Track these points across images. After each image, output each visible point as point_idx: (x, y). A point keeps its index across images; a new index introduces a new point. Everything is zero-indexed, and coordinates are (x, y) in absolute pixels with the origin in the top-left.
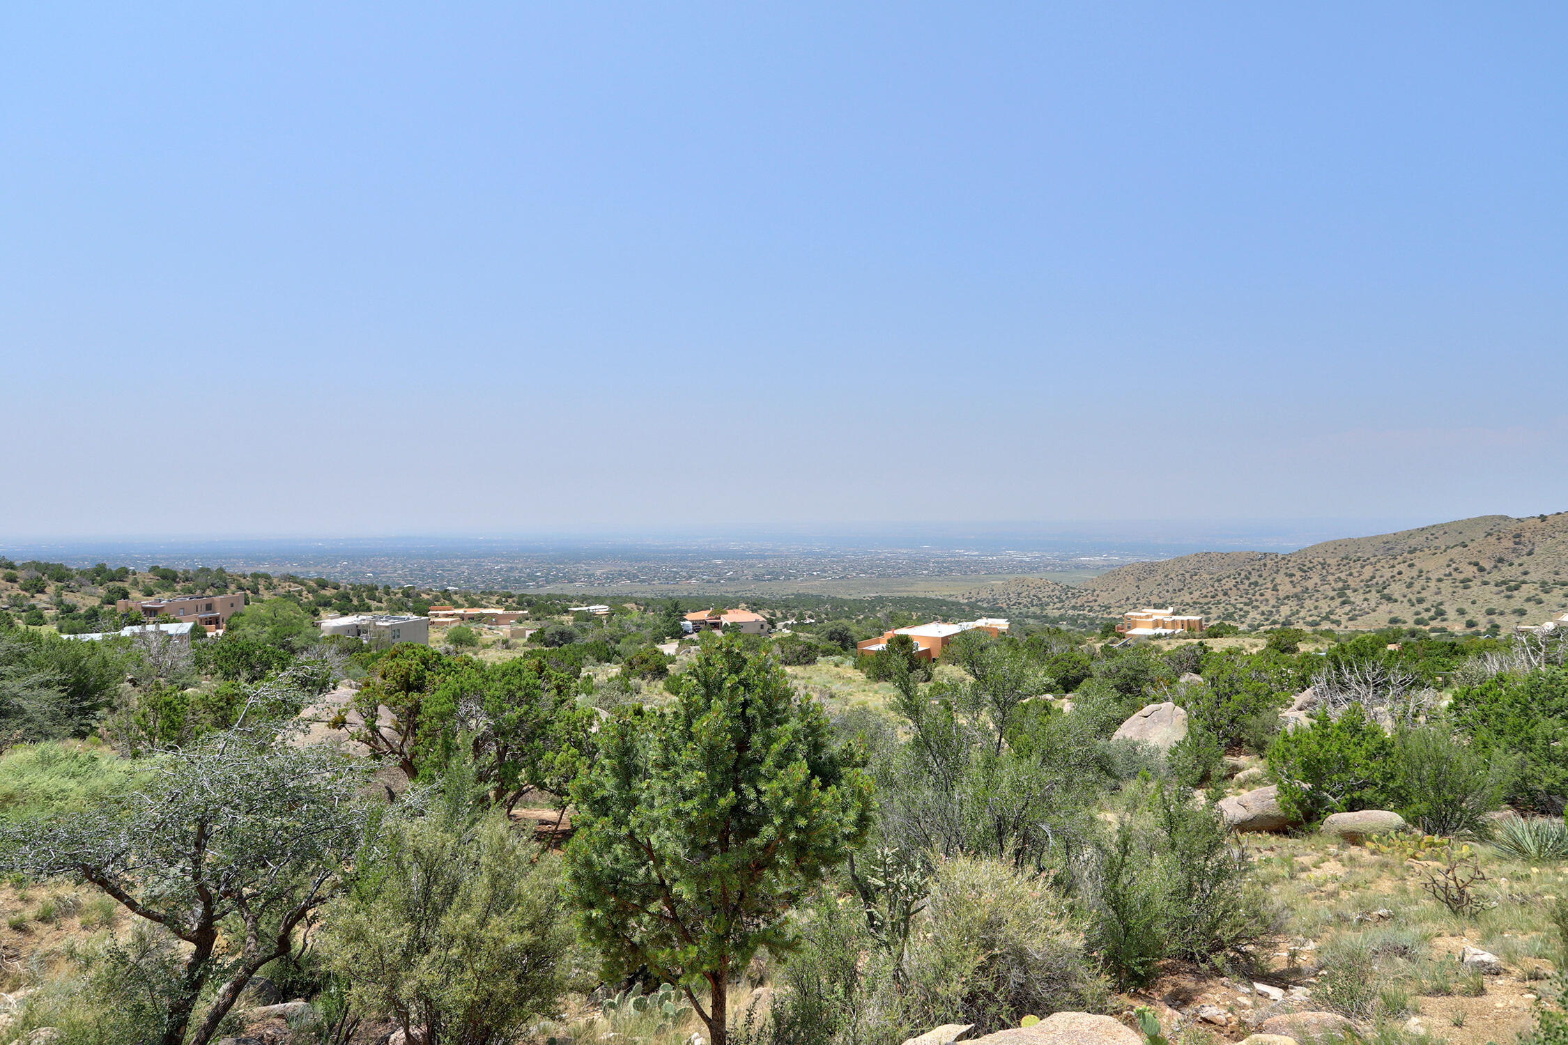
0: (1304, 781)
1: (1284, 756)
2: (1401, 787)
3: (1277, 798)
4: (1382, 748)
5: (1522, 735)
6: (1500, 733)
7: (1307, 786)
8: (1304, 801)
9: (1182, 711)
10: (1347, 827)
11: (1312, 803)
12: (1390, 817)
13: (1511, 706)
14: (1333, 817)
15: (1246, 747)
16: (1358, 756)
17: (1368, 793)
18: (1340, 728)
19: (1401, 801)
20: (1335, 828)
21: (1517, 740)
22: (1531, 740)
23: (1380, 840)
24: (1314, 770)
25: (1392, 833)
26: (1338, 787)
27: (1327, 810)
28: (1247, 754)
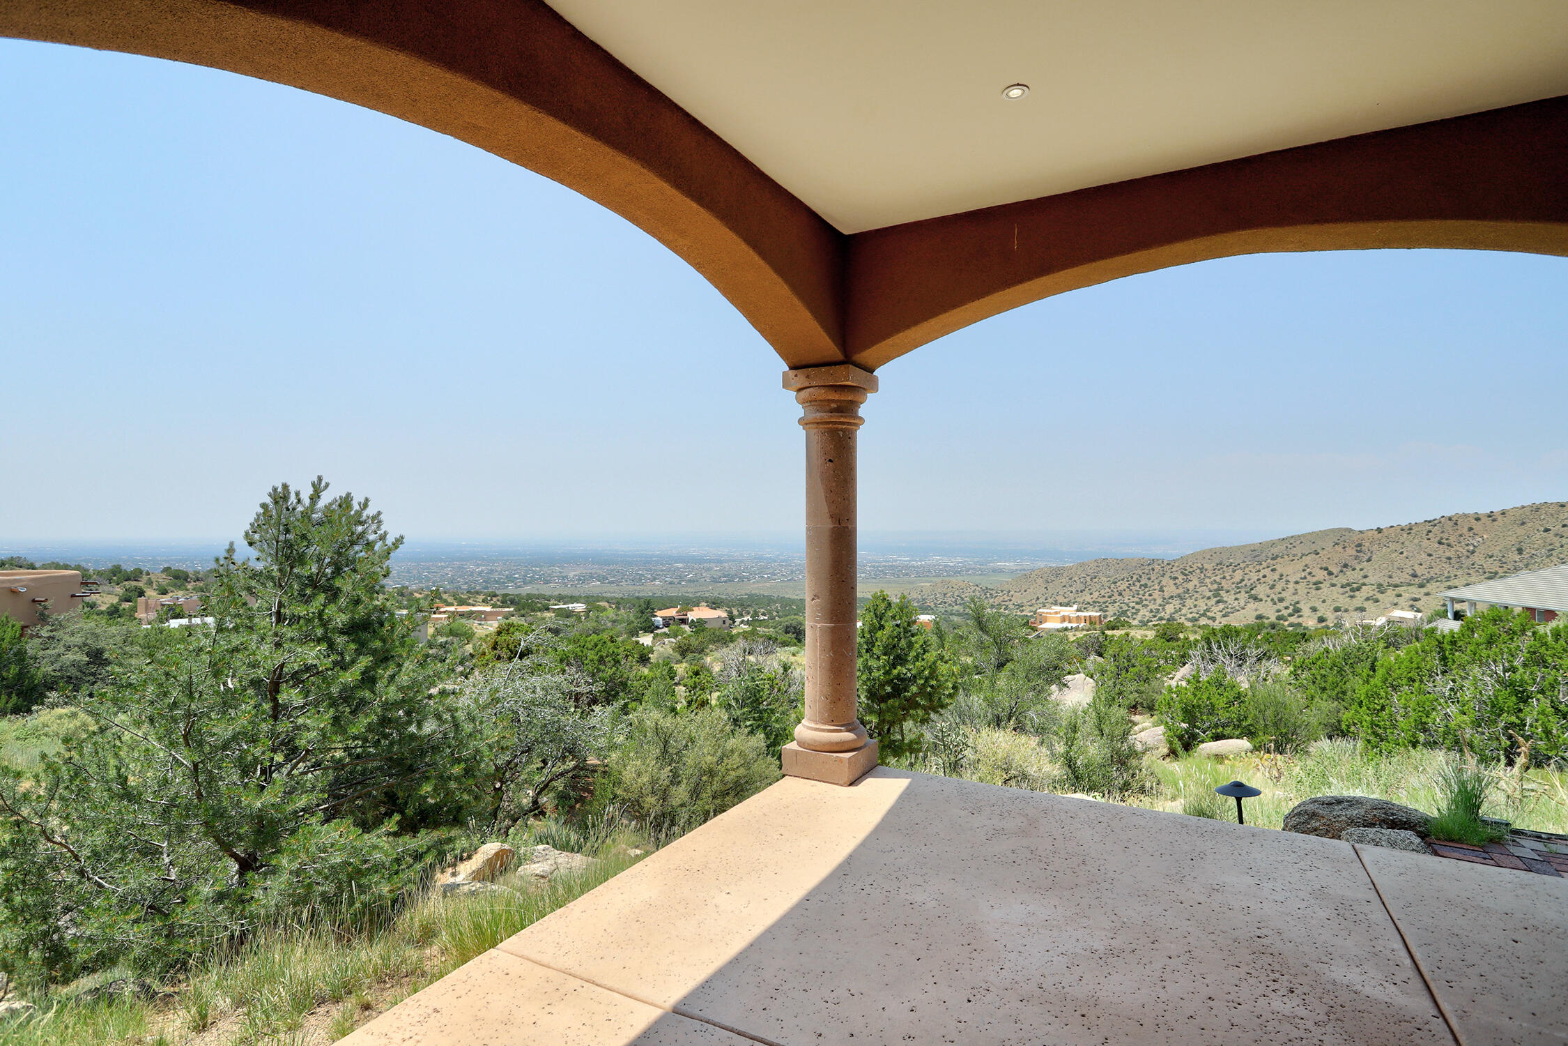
0: (1183, 721)
1: (1169, 704)
2: (1251, 725)
3: (1164, 734)
4: (1239, 698)
5: (1338, 689)
6: (1324, 689)
7: (1185, 725)
8: (1183, 736)
9: (1092, 680)
10: (1214, 751)
11: (1189, 738)
12: (1245, 744)
13: (1331, 669)
14: (1202, 746)
15: (1140, 708)
16: (1221, 703)
17: (1227, 731)
18: (1208, 682)
19: (1250, 733)
20: (1204, 753)
21: (1334, 693)
22: (1344, 693)
23: (1234, 758)
24: (1190, 713)
25: (1243, 754)
26: (1207, 724)
27: (1199, 742)
28: (1141, 714)
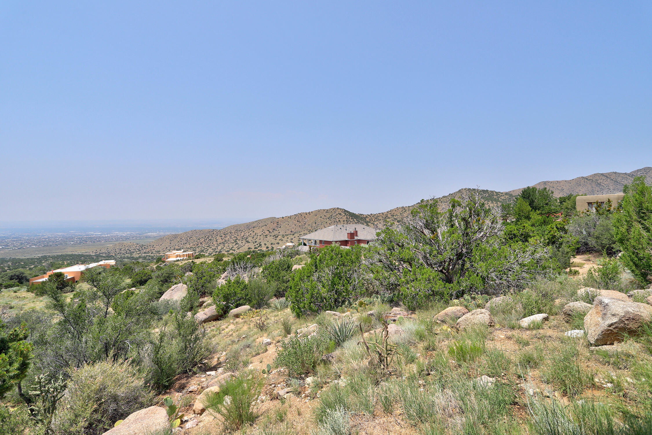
0: (224, 302)
1: (218, 295)
2: (250, 297)
3: (215, 309)
4: (245, 287)
5: (278, 277)
6: (273, 277)
7: (224, 303)
8: (224, 308)
9: (186, 286)
10: (236, 313)
11: (226, 308)
12: (247, 307)
13: (275, 269)
14: (232, 311)
15: (207, 294)
16: (238, 290)
17: (242, 301)
18: (234, 283)
19: (249, 301)
20: (232, 315)
21: (276, 278)
22: (279, 278)
23: (244, 315)
24: (226, 298)
25: (247, 311)
26: (233, 301)
27: (230, 309)
28: (207, 296)
